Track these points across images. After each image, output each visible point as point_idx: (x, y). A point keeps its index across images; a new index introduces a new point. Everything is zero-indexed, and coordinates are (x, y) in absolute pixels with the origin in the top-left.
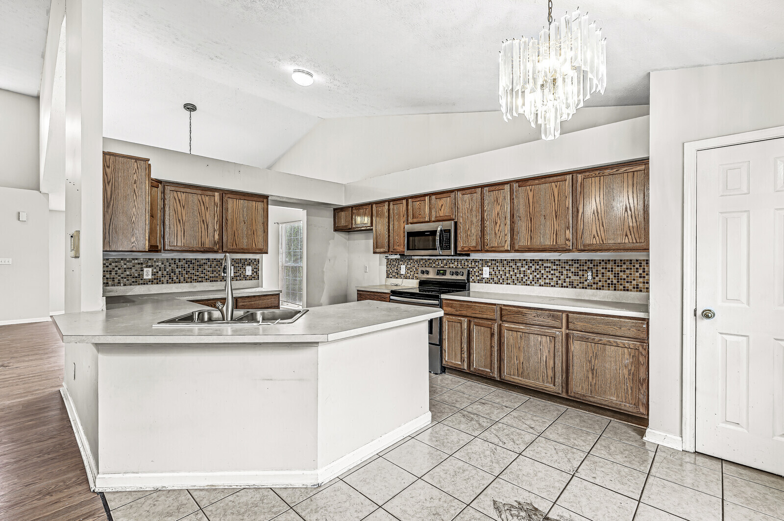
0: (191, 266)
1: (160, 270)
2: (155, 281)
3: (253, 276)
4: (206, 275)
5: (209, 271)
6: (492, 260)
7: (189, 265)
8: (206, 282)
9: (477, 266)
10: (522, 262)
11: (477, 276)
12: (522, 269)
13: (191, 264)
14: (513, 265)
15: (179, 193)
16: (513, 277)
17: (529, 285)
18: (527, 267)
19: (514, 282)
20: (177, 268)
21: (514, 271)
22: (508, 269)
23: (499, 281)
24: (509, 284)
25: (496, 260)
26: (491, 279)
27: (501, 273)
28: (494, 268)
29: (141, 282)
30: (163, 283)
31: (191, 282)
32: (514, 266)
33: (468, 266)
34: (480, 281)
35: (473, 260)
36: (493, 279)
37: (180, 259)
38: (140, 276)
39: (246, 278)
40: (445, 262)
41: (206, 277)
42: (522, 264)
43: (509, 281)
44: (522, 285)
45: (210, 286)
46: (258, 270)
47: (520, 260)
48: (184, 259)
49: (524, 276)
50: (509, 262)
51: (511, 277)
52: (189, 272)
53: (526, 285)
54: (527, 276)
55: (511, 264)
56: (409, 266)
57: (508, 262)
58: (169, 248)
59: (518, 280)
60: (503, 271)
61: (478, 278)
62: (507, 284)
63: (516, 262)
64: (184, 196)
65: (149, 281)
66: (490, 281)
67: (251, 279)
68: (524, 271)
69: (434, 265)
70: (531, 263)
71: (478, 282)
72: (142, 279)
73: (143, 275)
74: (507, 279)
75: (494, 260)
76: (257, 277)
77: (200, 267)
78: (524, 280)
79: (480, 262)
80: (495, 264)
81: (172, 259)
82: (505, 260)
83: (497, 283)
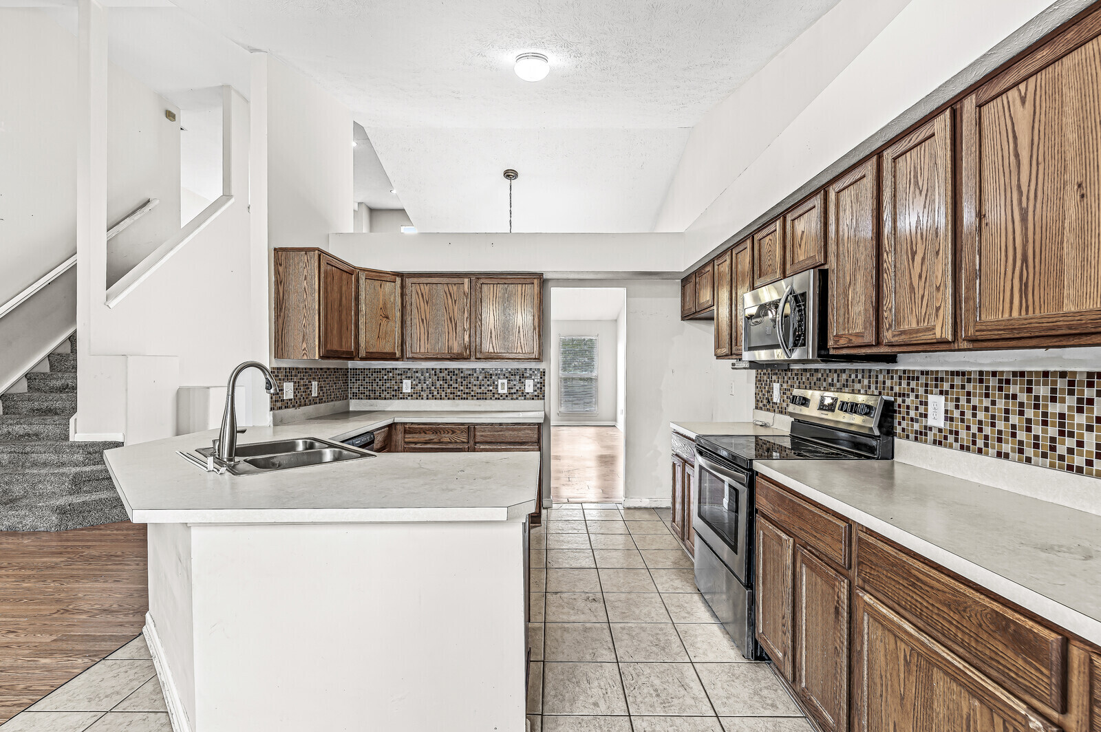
0: (454, 377)
1: (419, 383)
2: (415, 396)
3: (536, 393)
4: (472, 391)
5: (475, 385)
6: (952, 373)
7: (451, 377)
8: (472, 399)
9: (913, 390)
10: (1055, 383)
11: (912, 420)
12: (1055, 409)
13: (454, 375)
14: (1021, 391)
15: (422, 286)
16: (1022, 435)
17: (1080, 470)
18: (1071, 401)
19: (1021, 451)
20: (438, 380)
21: (1021, 413)
22: (1001, 404)
23: (974, 443)
24: (1007, 456)
25: (963, 374)
26: (951, 432)
27: (981, 415)
28: (958, 400)
29: (401, 396)
30: (422, 399)
31: (454, 399)
32: (1023, 397)
33: (892, 389)
34: (920, 436)
35: (904, 371)
36: (957, 433)
37: (441, 369)
38: (400, 389)
39: (524, 396)
40: (844, 376)
41: (472, 393)
42: (1054, 391)
43: (1006, 448)
44: (1052, 466)
45: (476, 405)
46: (544, 386)
47: (1046, 374)
48: (446, 369)
49: (1062, 433)
50: (1008, 382)
51: (1014, 435)
52: (451, 385)
53: (1070, 468)
54: (1071, 435)
55: (1013, 389)
56: (785, 386)
57: (1004, 381)
58: (410, 356)
59: (1036, 446)
60: (987, 409)
61: (916, 426)
62: (999, 455)
63: (1030, 382)
64: (427, 288)
65: (409, 396)
66: (946, 438)
67: (533, 399)
68: (1062, 416)
69: (825, 384)
70: (1090, 385)
71: (916, 439)
72: (401, 393)
73: (402, 388)
74: (1000, 440)
75: (958, 373)
76: (541, 396)
77: (465, 380)
78: (1061, 450)
79: (923, 380)
80: (963, 387)
81: (433, 369)
82: (994, 374)
83: (968, 449)
